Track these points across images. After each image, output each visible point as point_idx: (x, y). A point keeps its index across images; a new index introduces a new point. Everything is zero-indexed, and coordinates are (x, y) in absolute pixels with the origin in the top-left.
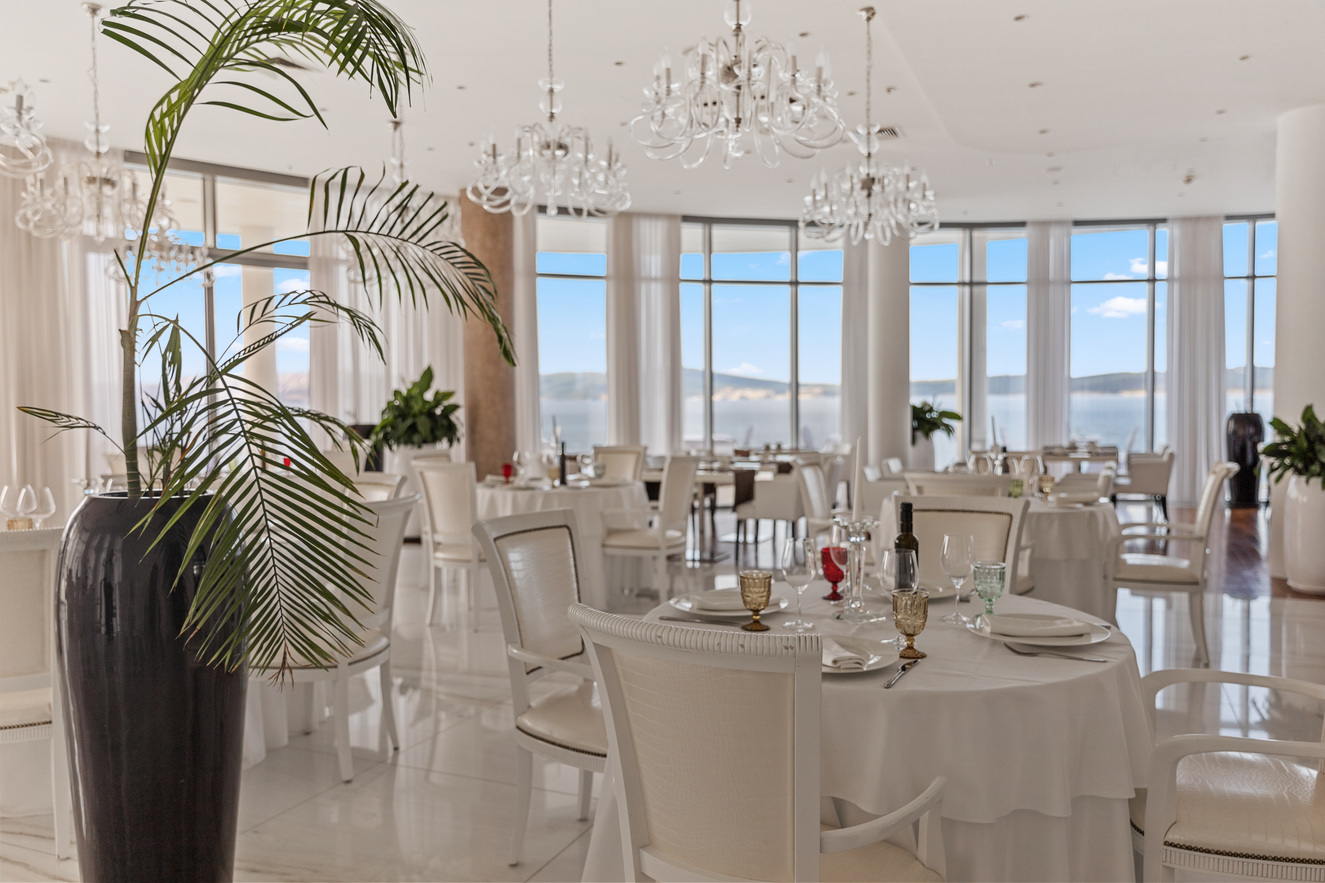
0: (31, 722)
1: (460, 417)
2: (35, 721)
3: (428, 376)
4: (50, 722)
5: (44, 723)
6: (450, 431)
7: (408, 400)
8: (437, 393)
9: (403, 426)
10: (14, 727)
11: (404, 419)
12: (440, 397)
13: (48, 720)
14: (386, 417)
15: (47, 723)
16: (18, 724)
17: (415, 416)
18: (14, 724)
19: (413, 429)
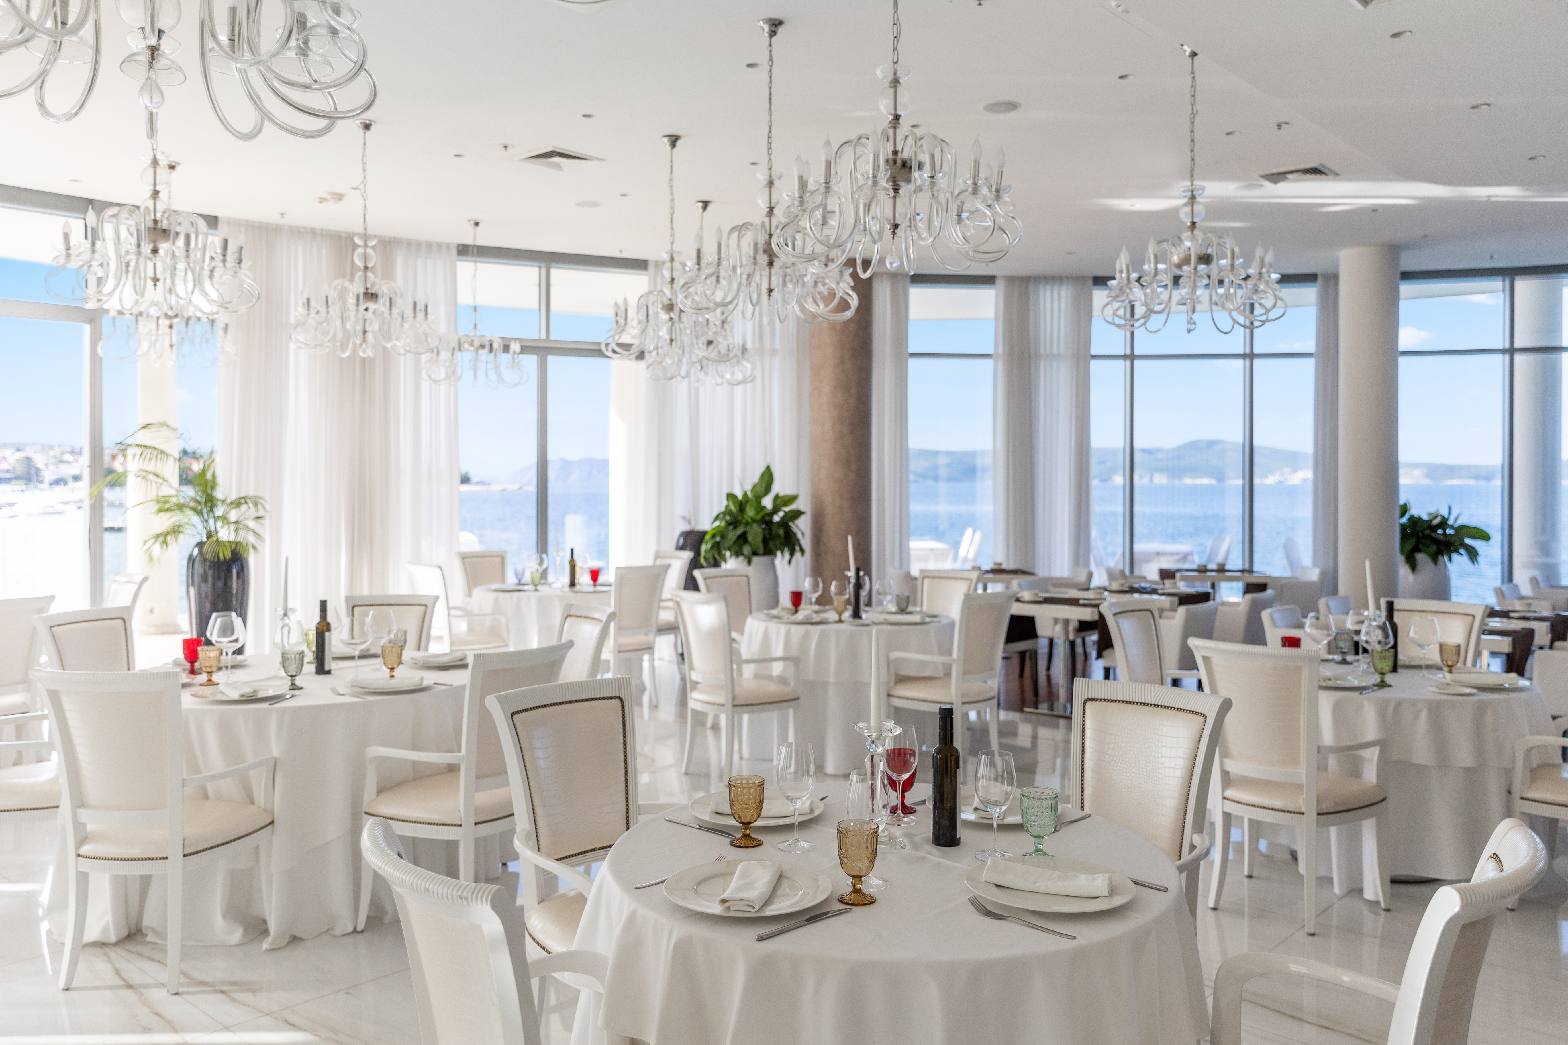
0: (150, 856)
1: (803, 527)
2: (153, 856)
3: (768, 477)
4: (167, 858)
5: (161, 859)
6: (790, 542)
7: (742, 506)
8: (777, 497)
9: (733, 535)
10: (135, 860)
11: (735, 528)
12: (781, 502)
13: (165, 856)
14: (717, 523)
15: (164, 858)
16: (139, 857)
17: (747, 524)
18: (136, 857)
19: (743, 538)
